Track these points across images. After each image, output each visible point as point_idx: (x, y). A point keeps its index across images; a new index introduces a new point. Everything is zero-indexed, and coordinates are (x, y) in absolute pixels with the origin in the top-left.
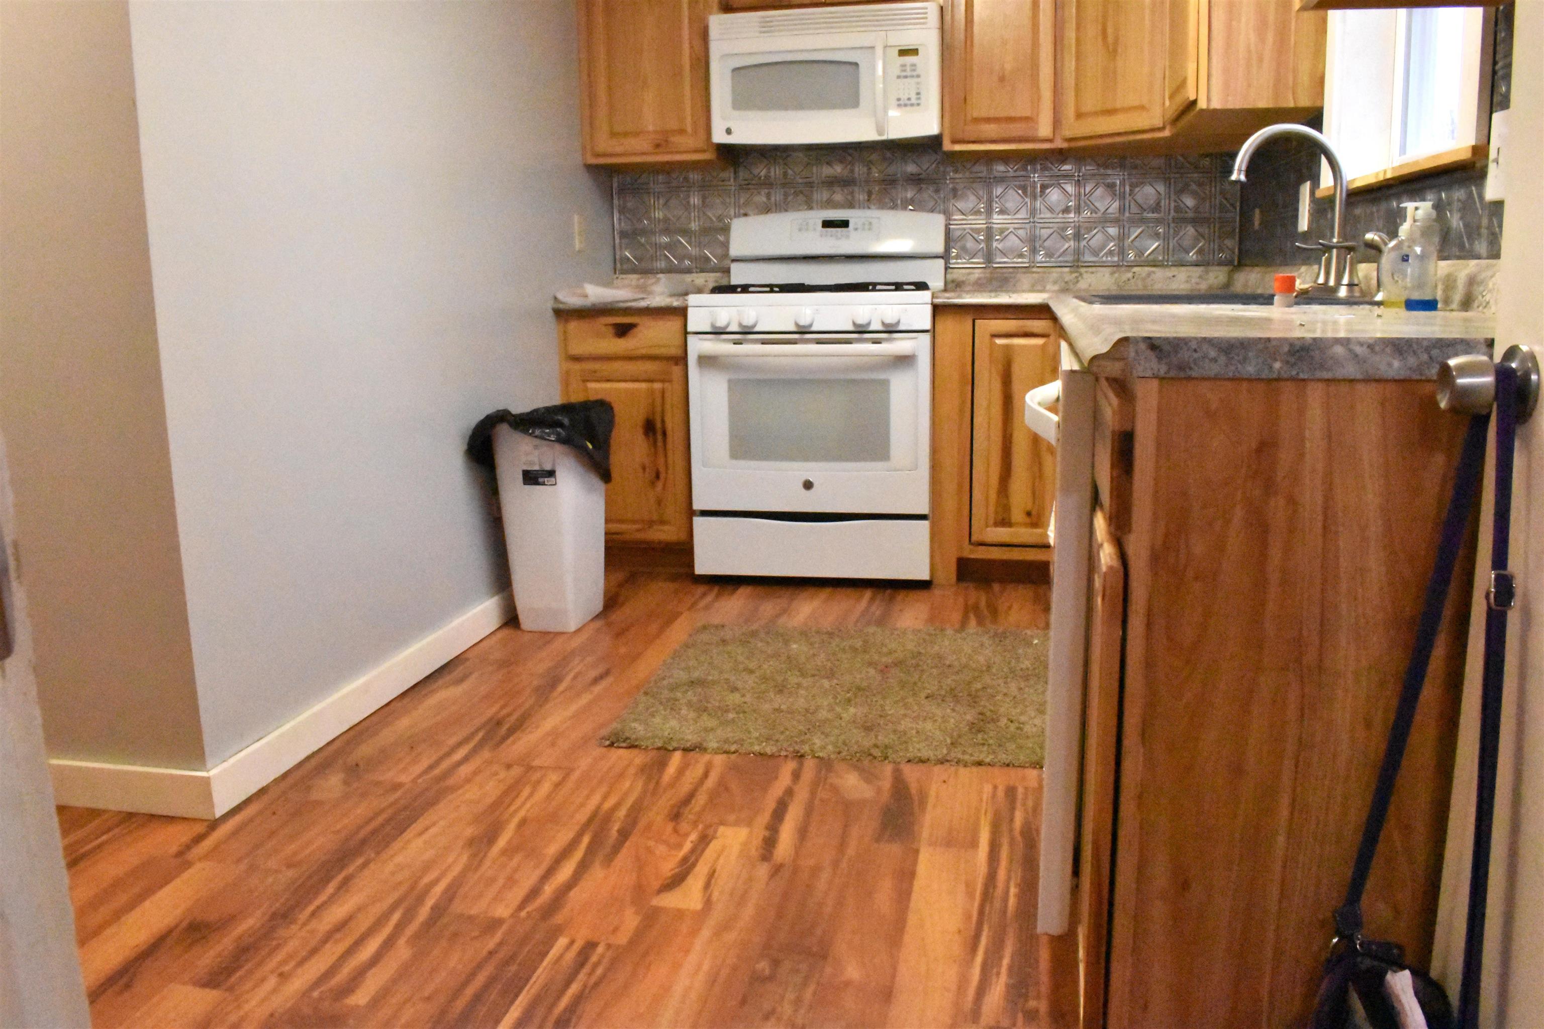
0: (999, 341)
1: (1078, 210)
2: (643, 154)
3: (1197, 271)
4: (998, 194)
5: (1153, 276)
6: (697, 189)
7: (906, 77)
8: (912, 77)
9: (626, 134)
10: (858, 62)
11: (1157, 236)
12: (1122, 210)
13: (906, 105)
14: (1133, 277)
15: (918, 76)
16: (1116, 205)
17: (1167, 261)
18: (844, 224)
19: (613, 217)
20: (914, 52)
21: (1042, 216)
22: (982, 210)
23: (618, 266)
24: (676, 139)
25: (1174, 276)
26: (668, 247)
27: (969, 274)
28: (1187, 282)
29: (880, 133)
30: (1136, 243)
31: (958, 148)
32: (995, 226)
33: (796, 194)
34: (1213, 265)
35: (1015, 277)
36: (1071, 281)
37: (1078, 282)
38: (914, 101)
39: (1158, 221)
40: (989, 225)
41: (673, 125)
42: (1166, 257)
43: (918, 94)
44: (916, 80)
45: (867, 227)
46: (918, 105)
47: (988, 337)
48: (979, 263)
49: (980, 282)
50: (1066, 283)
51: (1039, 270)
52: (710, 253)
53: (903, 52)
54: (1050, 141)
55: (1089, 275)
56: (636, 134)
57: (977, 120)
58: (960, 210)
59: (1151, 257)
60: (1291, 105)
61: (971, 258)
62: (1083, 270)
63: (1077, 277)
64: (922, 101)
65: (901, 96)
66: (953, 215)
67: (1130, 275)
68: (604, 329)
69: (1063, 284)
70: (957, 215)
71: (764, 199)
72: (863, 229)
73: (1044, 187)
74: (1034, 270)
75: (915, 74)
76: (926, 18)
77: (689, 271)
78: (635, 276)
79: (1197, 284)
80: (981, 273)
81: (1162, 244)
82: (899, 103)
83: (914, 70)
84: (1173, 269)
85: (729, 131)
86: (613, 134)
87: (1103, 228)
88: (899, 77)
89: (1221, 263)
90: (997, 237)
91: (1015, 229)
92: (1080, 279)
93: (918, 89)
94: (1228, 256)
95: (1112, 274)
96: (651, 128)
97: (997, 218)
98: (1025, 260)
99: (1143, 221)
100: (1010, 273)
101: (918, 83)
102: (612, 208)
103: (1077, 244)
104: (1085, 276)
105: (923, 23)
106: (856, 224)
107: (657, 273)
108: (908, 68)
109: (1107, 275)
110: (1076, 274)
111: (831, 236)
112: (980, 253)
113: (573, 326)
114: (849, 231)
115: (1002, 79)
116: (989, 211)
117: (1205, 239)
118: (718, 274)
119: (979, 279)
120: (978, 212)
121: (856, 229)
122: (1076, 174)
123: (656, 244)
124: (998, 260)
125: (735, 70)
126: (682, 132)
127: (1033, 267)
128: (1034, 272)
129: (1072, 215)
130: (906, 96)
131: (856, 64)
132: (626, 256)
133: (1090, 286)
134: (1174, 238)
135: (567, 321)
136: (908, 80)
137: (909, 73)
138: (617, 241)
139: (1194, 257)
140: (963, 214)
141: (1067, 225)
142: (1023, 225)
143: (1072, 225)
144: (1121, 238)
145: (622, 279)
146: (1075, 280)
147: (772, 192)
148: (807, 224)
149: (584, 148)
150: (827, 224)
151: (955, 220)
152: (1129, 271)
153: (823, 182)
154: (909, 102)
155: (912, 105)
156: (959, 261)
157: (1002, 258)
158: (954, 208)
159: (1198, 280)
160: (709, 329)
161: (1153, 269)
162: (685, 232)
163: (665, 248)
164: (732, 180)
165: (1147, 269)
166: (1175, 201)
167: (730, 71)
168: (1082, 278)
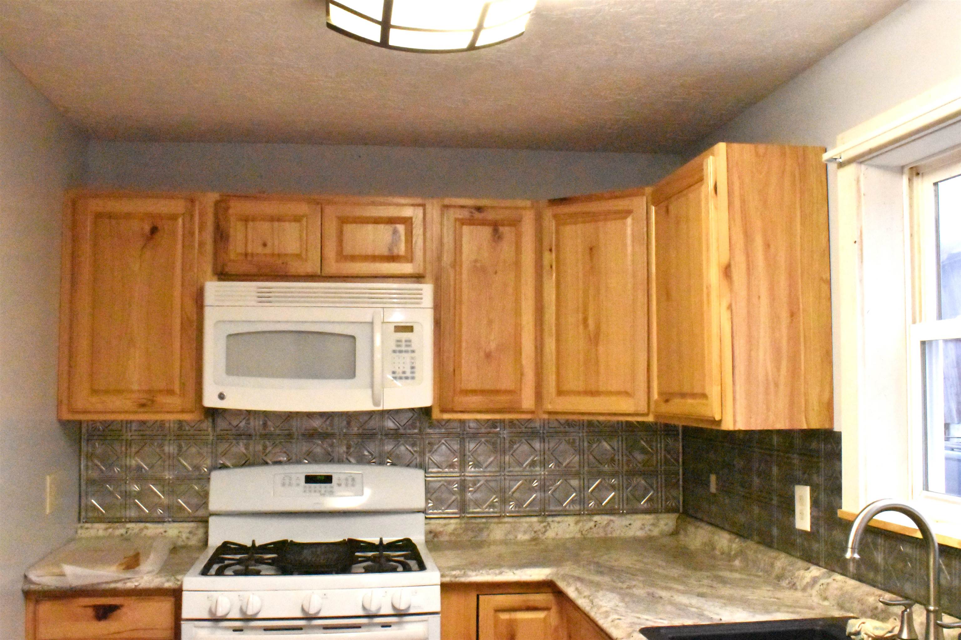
0: (504, 616)
1: (544, 464)
2: (126, 412)
3: (649, 518)
4: (471, 449)
5: (612, 525)
6: (173, 438)
7: (401, 352)
8: (406, 352)
9: (107, 392)
10: (356, 336)
11: (613, 487)
12: (581, 464)
13: (401, 378)
14: (595, 526)
15: (413, 351)
16: (577, 458)
17: (623, 510)
18: (328, 479)
19: (80, 464)
20: (410, 329)
21: (511, 469)
22: (456, 463)
23: (83, 514)
24: (162, 399)
25: (630, 524)
26: (139, 495)
27: (445, 525)
28: (641, 529)
29: (376, 404)
30: (595, 494)
31: (446, 416)
32: (467, 478)
33: (275, 445)
34: (661, 512)
35: (488, 528)
36: (540, 530)
37: (545, 531)
38: (408, 374)
39: (614, 475)
40: (463, 478)
41: (161, 385)
42: (621, 507)
43: (413, 368)
44: (410, 355)
45: (350, 482)
46: (413, 378)
47: (492, 612)
48: (453, 513)
49: (456, 533)
50: (535, 532)
51: (510, 520)
52: (184, 503)
53: (400, 329)
54: (532, 412)
55: (556, 524)
56: (119, 392)
57: (466, 392)
58: (435, 464)
59: (608, 506)
60: (805, 427)
61: (446, 509)
62: (550, 519)
63: (545, 527)
64: (416, 375)
65: (397, 369)
66: (429, 468)
67: (592, 524)
68: (80, 611)
69: (533, 534)
70: (433, 468)
71: (243, 450)
72: (347, 485)
73: (512, 443)
74: (506, 520)
75: (409, 349)
76: (421, 299)
77: (160, 521)
78: (103, 526)
79: (650, 530)
80: (456, 524)
81: (617, 495)
82: (394, 375)
83: (409, 346)
84: (628, 517)
85: (221, 397)
86: (94, 392)
87: (566, 480)
88: (394, 351)
89: (669, 510)
90: (471, 489)
91: (487, 481)
92: (548, 528)
93: (413, 363)
94: (674, 504)
95: (577, 523)
96: (136, 387)
97: (471, 470)
98: (496, 510)
99: (600, 474)
100: (484, 523)
101: (412, 358)
102: (80, 455)
103: (543, 495)
104: (552, 525)
105: (418, 303)
106: (339, 479)
107: (126, 522)
108: (403, 344)
109: (572, 524)
110: (545, 524)
111: (315, 491)
112: (455, 503)
113: (45, 608)
114: (332, 487)
115: (488, 355)
116: (463, 464)
117: (653, 489)
118: (192, 525)
119: (455, 529)
120: (452, 466)
121: (339, 485)
122: (541, 432)
123: (126, 492)
124: (471, 510)
125: (230, 336)
126: (170, 392)
127: (504, 517)
128: (505, 523)
129: (538, 469)
130: (401, 370)
131: (353, 338)
132: (92, 503)
133: (557, 534)
134: (627, 489)
135: (37, 602)
136: (404, 355)
137: (403, 348)
138: (83, 487)
139: (646, 505)
140: (439, 467)
141: (534, 477)
142: (494, 478)
143: (539, 477)
144: (582, 489)
145: (87, 528)
146: (544, 530)
147: (251, 442)
148: (290, 479)
149: (59, 403)
150: (310, 479)
151: (432, 473)
152: (590, 520)
153: (304, 435)
154: (404, 375)
155: (407, 378)
156: (435, 511)
157: (475, 509)
158: (430, 461)
159: (650, 527)
160: (206, 616)
161: (612, 518)
162: (159, 481)
163: (135, 497)
164: (210, 429)
165: (606, 518)
166: (627, 456)
167: (225, 338)
168: (550, 527)
